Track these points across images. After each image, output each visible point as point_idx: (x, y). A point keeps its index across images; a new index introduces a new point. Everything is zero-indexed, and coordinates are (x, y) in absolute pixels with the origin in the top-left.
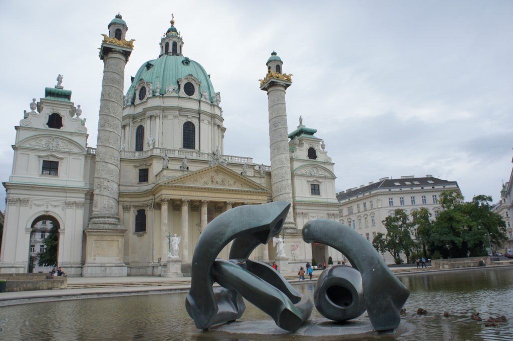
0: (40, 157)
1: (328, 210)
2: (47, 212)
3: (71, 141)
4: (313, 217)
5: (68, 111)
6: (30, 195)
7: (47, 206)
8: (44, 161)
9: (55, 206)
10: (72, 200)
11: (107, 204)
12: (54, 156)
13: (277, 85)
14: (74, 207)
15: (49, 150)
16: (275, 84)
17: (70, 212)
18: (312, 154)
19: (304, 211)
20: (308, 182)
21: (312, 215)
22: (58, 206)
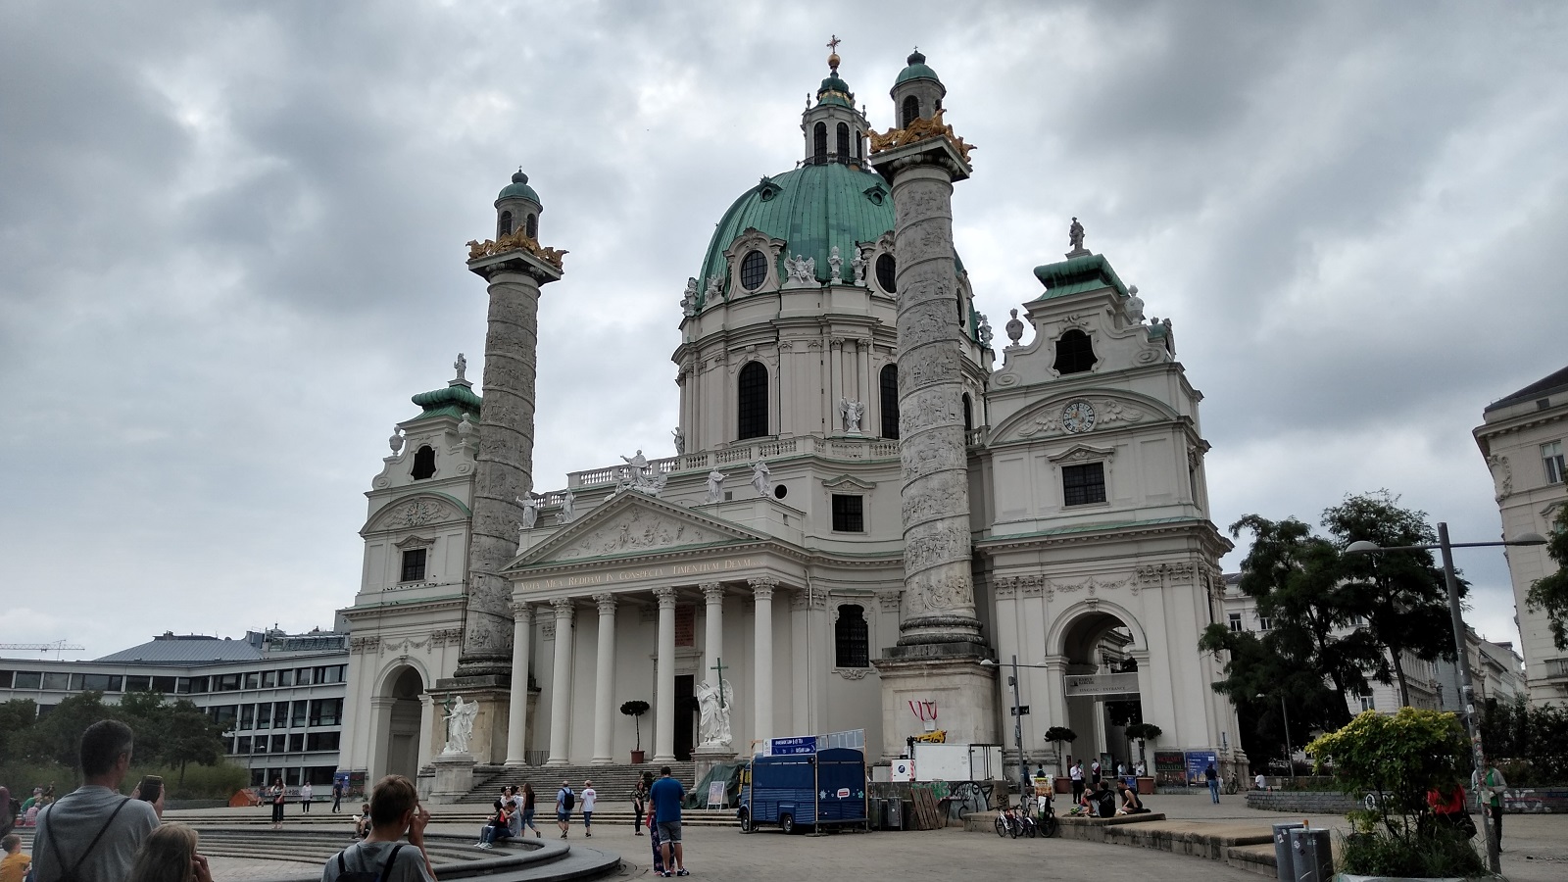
0: (398, 546)
1: (1136, 556)
2: (402, 659)
3: (444, 501)
4: (1070, 588)
5: (443, 433)
6: (379, 628)
7: (406, 647)
8: (405, 553)
9: (418, 646)
10: (441, 627)
11: (476, 630)
12: (418, 540)
13: (896, 170)
14: (447, 643)
15: (414, 527)
16: (890, 168)
17: (437, 652)
18: (1074, 352)
19: (1024, 573)
20: (1052, 460)
21: (1066, 582)
22: (423, 644)
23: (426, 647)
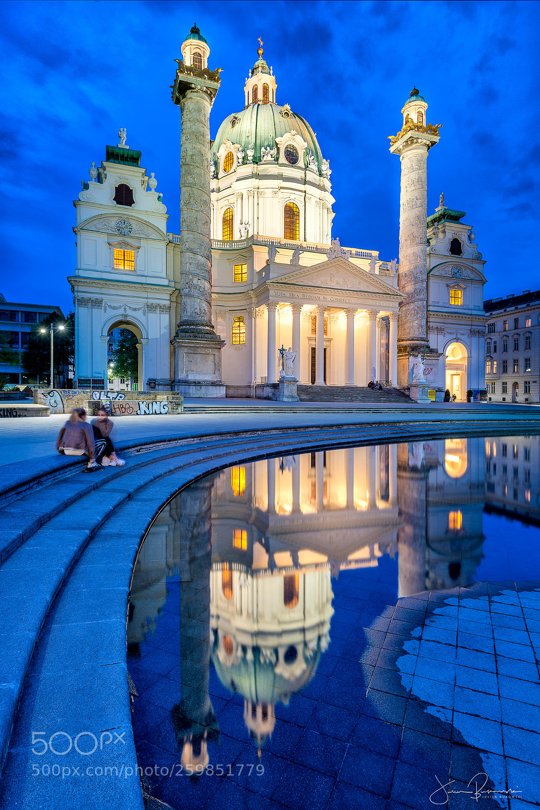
0: (109, 244)
1: (471, 325)
2: (126, 316)
3: (146, 224)
4: (451, 333)
7: (125, 309)
8: (115, 250)
9: (135, 309)
10: (155, 302)
11: (198, 307)
12: (128, 244)
14: (158, 312)
15: (120, 235)
16: (415, 141)
17: (153, 316)
18: (456, 247)
19: (440, 325)
20: (448, 286)
22: (139, 309)
23: (141, 312)
